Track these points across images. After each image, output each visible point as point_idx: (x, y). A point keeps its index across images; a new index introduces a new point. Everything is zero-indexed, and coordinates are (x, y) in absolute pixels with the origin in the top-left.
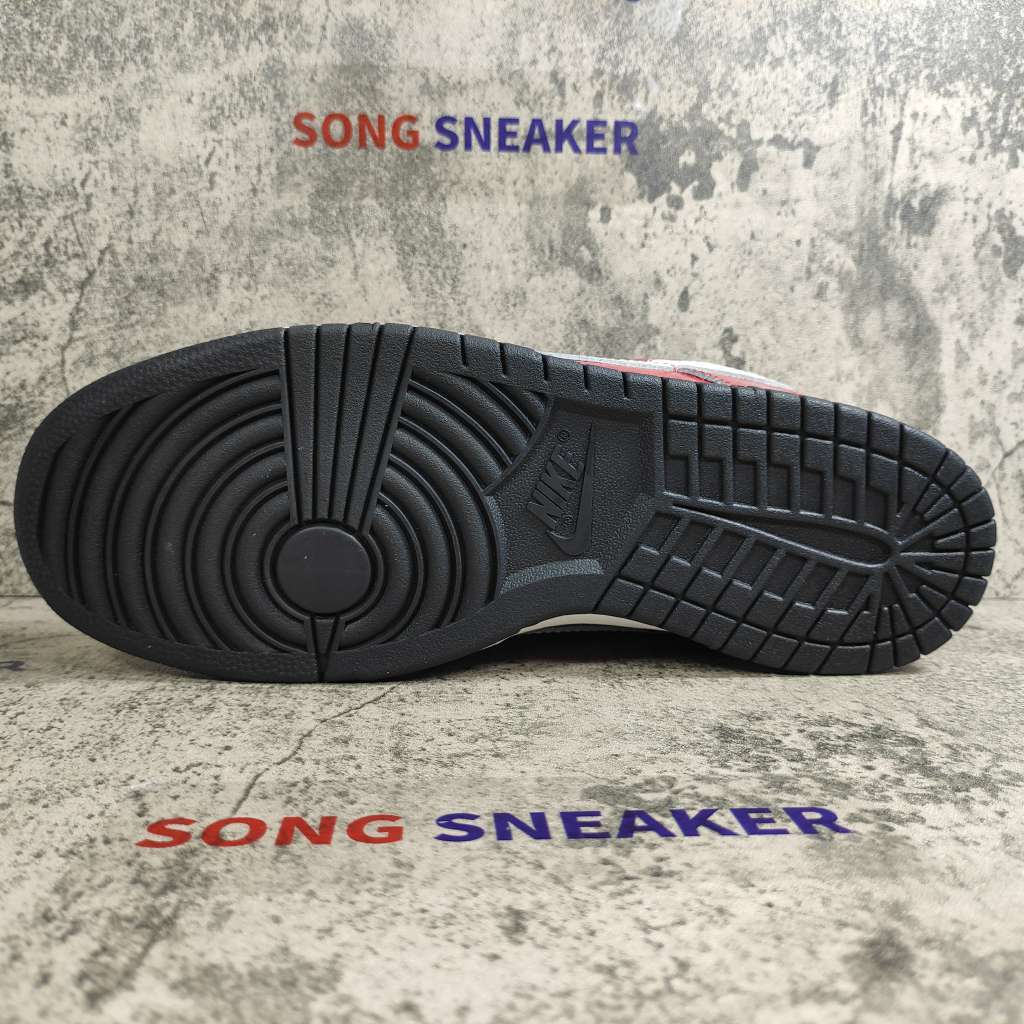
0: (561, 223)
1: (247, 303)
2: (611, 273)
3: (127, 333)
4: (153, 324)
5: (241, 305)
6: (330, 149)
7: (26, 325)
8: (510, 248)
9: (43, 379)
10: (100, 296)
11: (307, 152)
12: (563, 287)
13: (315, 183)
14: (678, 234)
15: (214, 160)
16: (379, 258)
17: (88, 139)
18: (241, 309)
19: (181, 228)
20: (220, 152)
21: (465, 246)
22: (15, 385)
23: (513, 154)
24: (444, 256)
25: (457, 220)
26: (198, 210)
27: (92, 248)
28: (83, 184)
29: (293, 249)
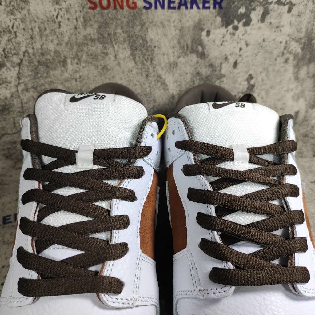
0: (191, 38)
1: (77, 69)
2: (209, 56)
3: (38, 80)
4: (46, 77)
5: (76, 70)
6: (103, 11)
7: (3, 79)
8: (172, 47)
9: (12, 96)
10: (26, 68)
11: (94, 12)
12: (191, 61)
13: (98, 24)
14: (235, 40)
15: (59, 17)
16: (124, 52)
17: (11, 10)
18: (76, 72)
19: (51, 43)
20: (61, 13)
21: (155, 47)
22: (3, 98)
23: (173, 11)
24: (147, 50)
25: (152, 37)
26: (56, 36)
27: (20, 51)
28: (13, 27)
29: (92, 50)
